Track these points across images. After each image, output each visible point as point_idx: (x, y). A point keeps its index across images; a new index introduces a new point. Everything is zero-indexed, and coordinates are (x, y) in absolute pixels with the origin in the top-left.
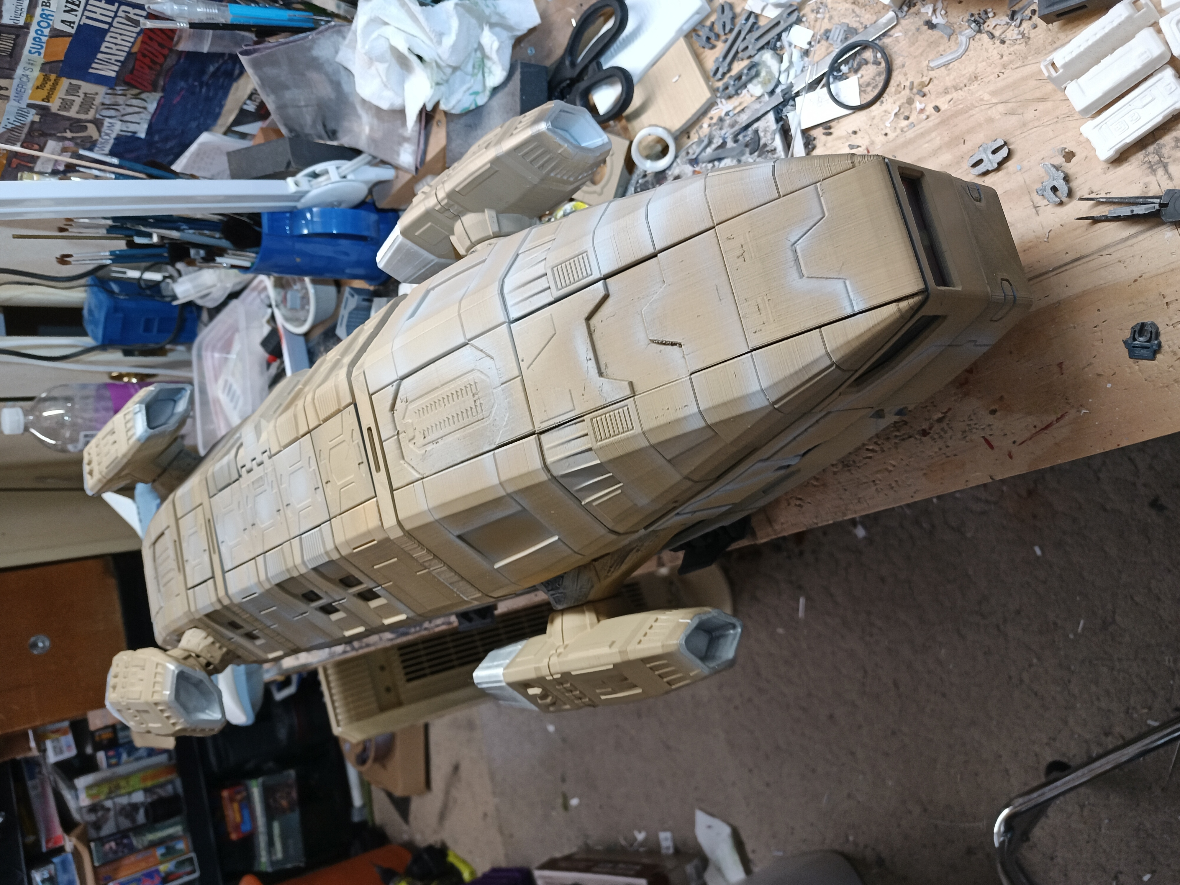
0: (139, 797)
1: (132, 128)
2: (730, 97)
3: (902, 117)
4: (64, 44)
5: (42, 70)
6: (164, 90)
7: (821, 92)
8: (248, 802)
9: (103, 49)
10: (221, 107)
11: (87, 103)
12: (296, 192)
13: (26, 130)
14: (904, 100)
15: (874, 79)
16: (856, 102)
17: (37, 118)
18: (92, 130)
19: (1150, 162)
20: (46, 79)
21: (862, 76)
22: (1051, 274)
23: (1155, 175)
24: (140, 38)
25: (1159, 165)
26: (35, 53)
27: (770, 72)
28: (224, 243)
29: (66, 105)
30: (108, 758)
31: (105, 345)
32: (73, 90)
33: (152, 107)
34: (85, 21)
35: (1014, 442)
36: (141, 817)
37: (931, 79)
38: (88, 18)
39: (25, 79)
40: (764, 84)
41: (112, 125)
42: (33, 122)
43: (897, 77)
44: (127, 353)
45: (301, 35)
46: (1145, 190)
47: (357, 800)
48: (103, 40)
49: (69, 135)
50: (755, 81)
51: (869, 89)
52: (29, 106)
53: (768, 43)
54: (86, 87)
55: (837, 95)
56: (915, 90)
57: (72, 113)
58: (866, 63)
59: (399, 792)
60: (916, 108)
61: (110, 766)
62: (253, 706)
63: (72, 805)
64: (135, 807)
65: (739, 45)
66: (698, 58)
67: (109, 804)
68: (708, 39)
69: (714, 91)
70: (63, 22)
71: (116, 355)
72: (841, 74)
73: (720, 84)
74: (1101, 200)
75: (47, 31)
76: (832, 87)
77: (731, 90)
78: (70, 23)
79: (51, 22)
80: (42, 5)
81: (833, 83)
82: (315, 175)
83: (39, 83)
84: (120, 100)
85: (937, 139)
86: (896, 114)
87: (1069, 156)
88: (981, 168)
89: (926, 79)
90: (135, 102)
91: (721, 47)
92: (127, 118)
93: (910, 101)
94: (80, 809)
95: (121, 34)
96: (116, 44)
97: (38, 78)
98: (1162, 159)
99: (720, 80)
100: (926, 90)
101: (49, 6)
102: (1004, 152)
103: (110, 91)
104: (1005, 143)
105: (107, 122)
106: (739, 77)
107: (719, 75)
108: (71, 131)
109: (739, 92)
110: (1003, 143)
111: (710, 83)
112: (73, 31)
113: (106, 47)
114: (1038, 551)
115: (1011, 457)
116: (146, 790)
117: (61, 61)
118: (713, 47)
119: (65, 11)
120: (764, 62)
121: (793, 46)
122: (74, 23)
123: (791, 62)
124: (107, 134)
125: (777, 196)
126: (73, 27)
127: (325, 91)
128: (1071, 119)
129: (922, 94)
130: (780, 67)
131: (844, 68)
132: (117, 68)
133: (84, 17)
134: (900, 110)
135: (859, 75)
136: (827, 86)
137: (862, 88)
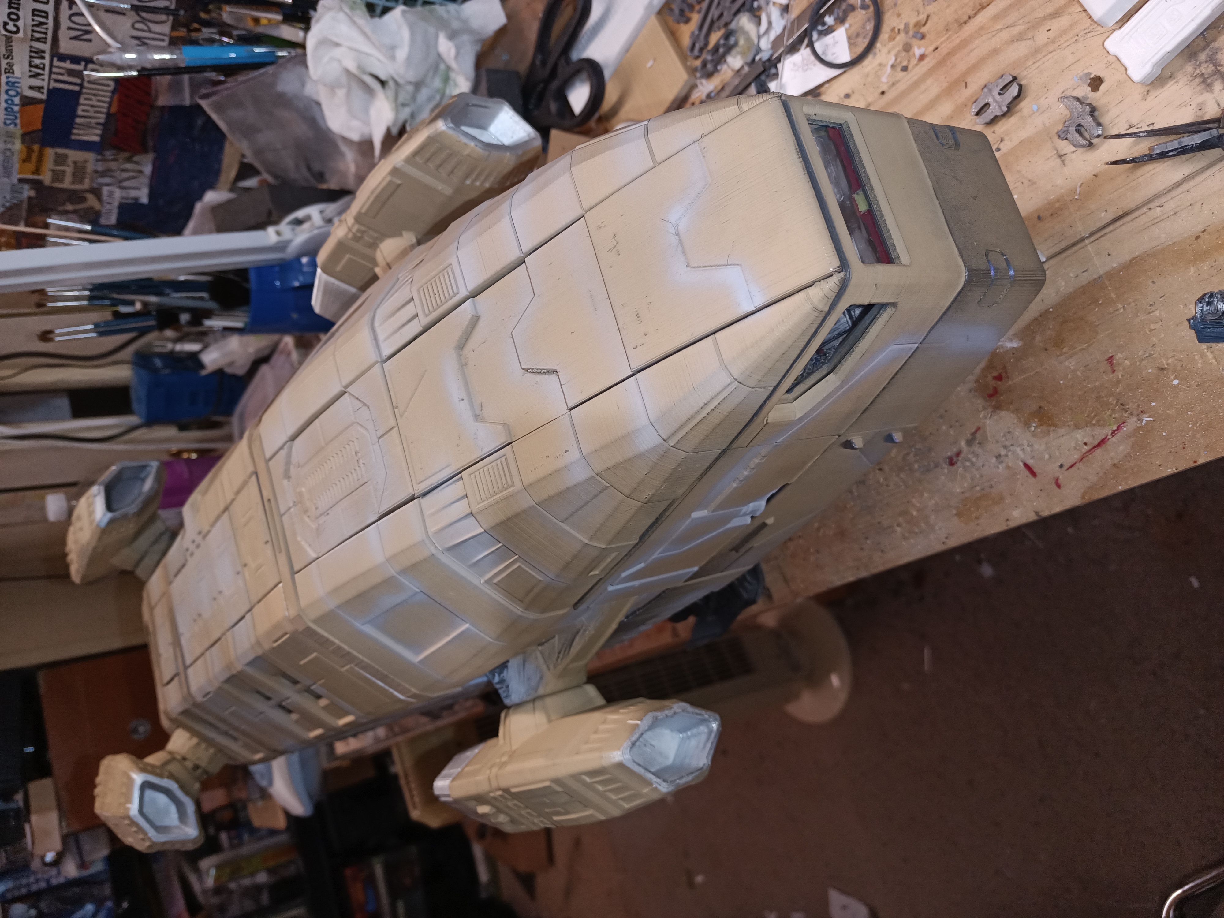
0: (262, 878)
1: (133, 193)
2: (709, 75)
3: (899, 69)
4: (38, 111)
5: (23, 141)
6: (155, 150)
7: (805, 52)
8: (371, 880)
9: (79, 112)
10: (220, 162)
11: (79, 171)
12: (278, 242)
13: (25, 206)
14: (900, 47)
15: (863, 27)
16: (845, 58)
17: (33, 193)
18: (91, 201)
19: (1203, 74)
20: (30, 151)
21: (851, 26)
22: (1087, 241)
23: (1211, 91)
24: (116, 98)
25: (1215, 77)
26: (11, 124)
27: (748, 39)
28: (210, 304)
29: (58, 176)
30: (230, 838)
31: (151, 421)
32: (61, 160)
33: (148, 169)
34: (53, 85)
35: (1061, 466)
36: (265, 899)
37: (928, 16)
38: (56, 81)
39: (8, 153)
40: (743, 54)
41: (111, 194)
42: (30, 198)
43: (890, 21)
44: (183, 428)
45: (262, 71)
46: (1199, 113)
47: (483, 875)
48: (77, 104)
49: (69, 207)
50: (734, 52)
51: (860, 40)
52: (21, 181)
53: (744, 4)
54: (74, 155)
55: (824, 53)
56: (911, 33)
57: (67, 184)
58: (852, 8)
59: (523, 867)
60: (914, 54)
61: (232, 846)
63: (197, 887)
64: (258, 889)
65: (714, 13)
66: (673, 36)
67: (233, 886)
68: (682, 12)
69: (692, 71)
70: (31, 88)
71: (171, 431)
72: (826, 27)
73: (698, 63)
74: (1141, 134)
75: (17, 100)
76: (818, 46)
77: (710, 66)
78: (39, 89)
79: (19, 90)
80: (6, 73)
81: (818, 39)
82: (299, 222)
83: (24, 156)
84: (113, 165)
85: (932, 88)
86: (893, 66)
87: (1096, 83)
88: (988, 115)
89: (922, 17)
90: (128, 166)
91: (696, 18)
92: (125, 184)
93: (907, 48)
94: (205, 892)
95: (95, 95)
96: (92, 106)
97: (21, 151)
98: (1219, 68)
99: (697, 57)
100: (924, 30)
101: (13, 73)
102: (1014, 90)
103: (99, 157)
104: (1015, 79)
105: (105, 190)
106: (716, 49)
107: (696, 52)
108: (72, 203)
109: (719, 67)
110: (1011, 79)
111: (689, 64)
112: (44, 97)
113: (83, 111)
114: (1195, 583)
115: (1059, 486)
116: (271, 871)
117: (39, 130)
118: (688, 21)
119: (31, 76)
120: (742, 29)
121: (771, 4)
122: (43, 88)
123: (770, 23)
124: (109, 203)
126: (43, 93)
127: (301, 129)
128: (1094, 34)
129: (919, 36)
130: (758, 31)
131: (829, 20)
132: (99, 132)
133: (52, 81)
134: (896, 60)
135: (847, 25)
136: (811, 45)
137: (851, 40)
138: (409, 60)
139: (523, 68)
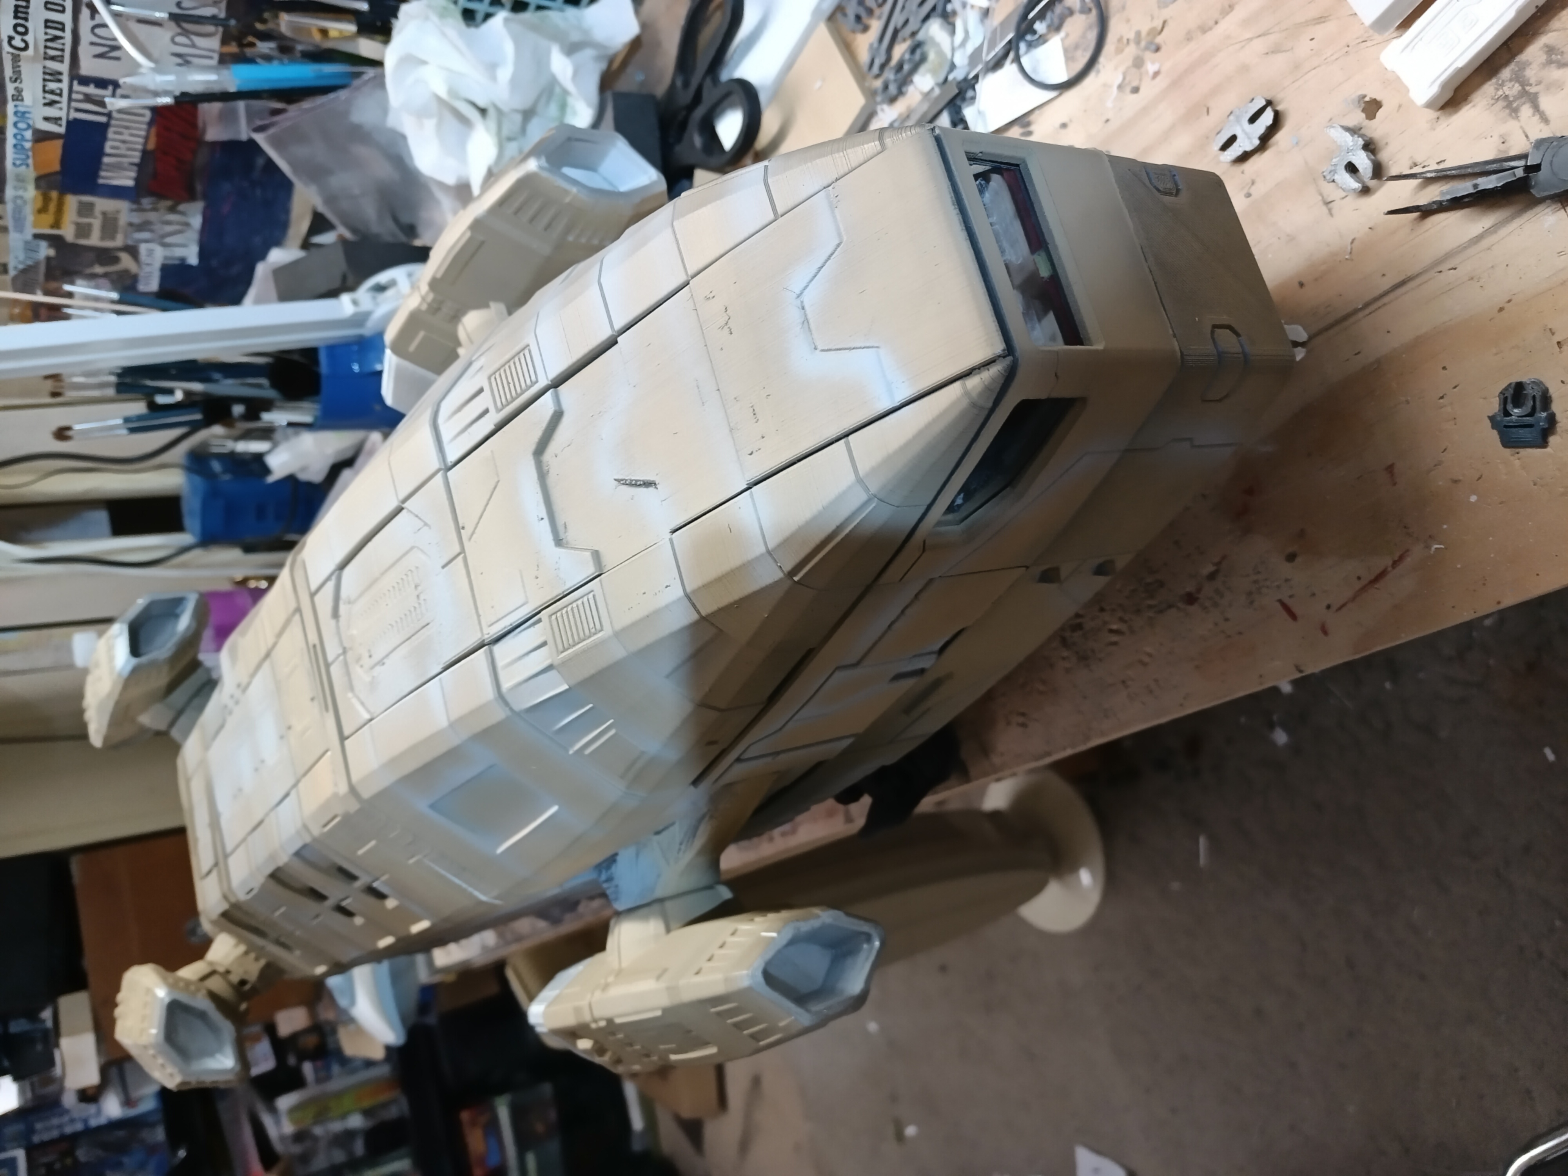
0: (356, 1121)
1: (179, 252)
2: (892, 100)
3: (1128, 89)
4: (55, 149)
5: (38, 187)
6: (205, 197)
7: (1009, 69)
8: (492, 1128)
9: (108, 149)
10: (287, 211)
11: (110, 225)
12: (356, 315)
13: (42, 269)
14: (1129, 62)
15: (1084, 36)
16: (1062, 76)
17: (52, 252)
18: (126, 262)
19: (1507, 96)
20: (46, 199)
21: (1067, 35)
22: (1361, 315)
23: (1517, 118)
24: (153, 131)
25: (1523, 100)
26: (21, 165)
27: (940, 53)
28: (270, 393)
29: (83, 230)
30: (316, 1070)
31: (208, 540)
32: (85, 210)
33: (196, 221)
34: (74, 115)
35: (1328, 607)
36: (359, 1148)
37: (1165, 22)
38: (78, 110)
39: (19, 202)
40: (934, 72)
41: (150, 252)
42: (48, 259)
43: (1117, 29)
44: (249, 549)
45: (332, 96)
46: (1503, 147)
47: (637, 1122)
48: (104, 138)
49: (98, 269)
50: (923, 69)
51: (1079, 53)
52: (37, 236)
53: (934, 9)
54: (102, 204)
55: (1035, 70)
56: (1143, 44)
57: (94, 240)
58: (1071, 12)
59: (687, 1113)
60: (1147, 72)
61: (319, 1081)
62: (403, 1019)
63: (272, 1132)
64: (349, 1135)
65: (898, 19)
66: (847, 49)
67: (318, 1131)
68: (858, 18)
69: (870, 94)
70: (46, 119)
71: (234, 554)
72: (1037, 36)
73: (878, 84)
74: (1429, 175)
75: (28, 134)
76: (1024, 60)
77: (893, 89)
78: (56, 120)
79: (31, 122)
80: (13, 100)
81: (1027, 52)
82: (380, 289)
83: (39, 204)
84: (152, 216)
85: (1166, 114)
86: (1120, 87)
87: (1372, 107)
88: (1235, 150)
89: (1158, 24)
90: (172, 217)
91: (876, 26)
92: (168, 240)
93: (1138, 63)
94: (283, 1138)
95: (127, 128)
96: (124, 142)
97: (35, 198)
98: (1527, 88)
99: (877, 76)
100: (1159, 40)
101: (22, 100)
102: (1267, 118)
103: (134, 206)
104: (1269, 103)
105: (143, 248)
106: (900, 67)
107: (876, 69)
108: (102, 264)
109: (904, 89)
110: (1263, 103)
111: (867, 84)
112: (62, 130)
113: (113, 148)
114: (1550, 756)
115: (1325, 632)
116: (367, 1113)
117: (55, 173)
118: (866, 29)
119: (45, 104)
120: (932, 39)
121: (968, 7)
122: (60, 119)
123: (967, 32)
124: (148, 264)
125: (771, 216)
126: (60, 125)
127: (384, 170)
128: (1369, 44)
129: (1153, 47)
130: (952, 42)
131: (1040, 27)
132: (133, 174)
133: (72, 111)
134: (1124, 78)
135: (1062, 34)
136: (1017, 60)
137: (1069, 54)
138: (514, 82)
139: (660, 90)
